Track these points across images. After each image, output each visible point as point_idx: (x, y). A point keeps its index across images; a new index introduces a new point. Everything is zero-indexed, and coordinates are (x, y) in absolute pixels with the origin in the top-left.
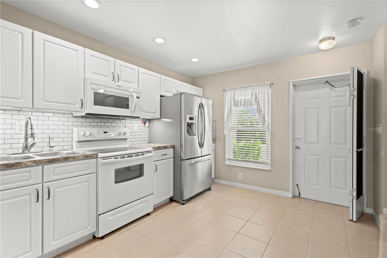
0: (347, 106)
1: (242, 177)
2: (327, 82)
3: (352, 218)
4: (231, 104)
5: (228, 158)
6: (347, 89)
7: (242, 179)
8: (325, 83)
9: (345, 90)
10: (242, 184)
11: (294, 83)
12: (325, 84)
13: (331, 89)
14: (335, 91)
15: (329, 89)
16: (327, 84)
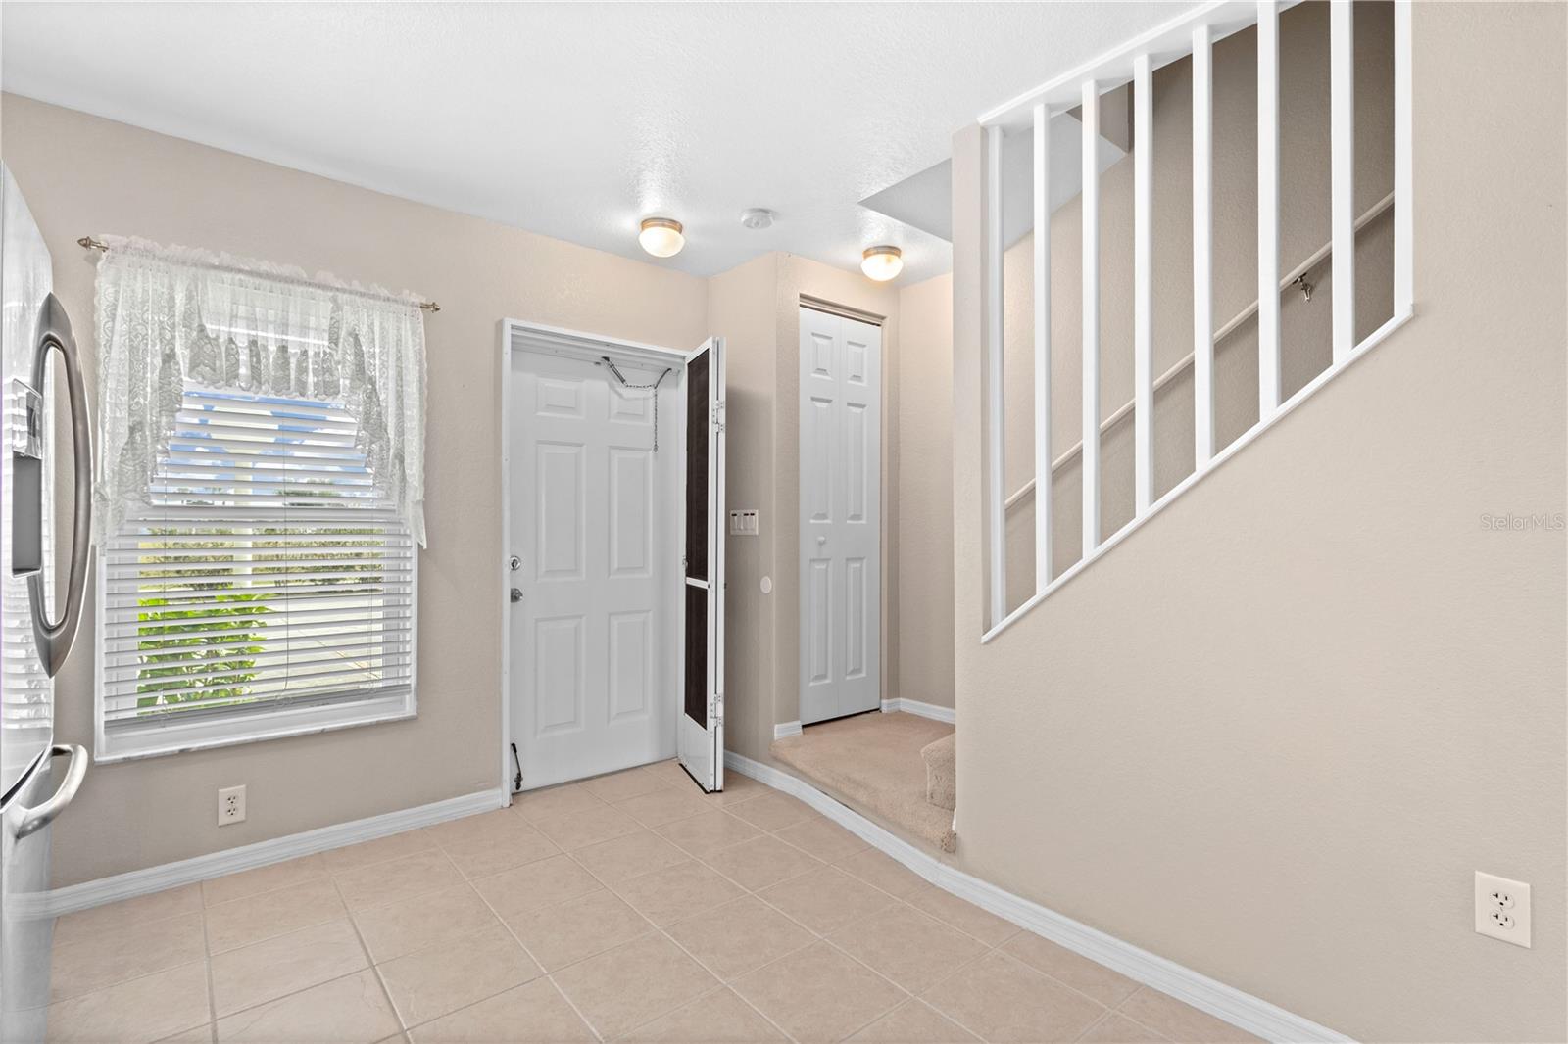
0: (648, 450)
1: (241, 804)
2: (606, 359)
3: (713, 784)
4: (169, 358)
5: (113, 717)
6: (647, 399)
7: (240, 816)
8: (597, 364)
9: (644, 399)
10: (235, 851)
11: (516, 333)
12: (598, 367)
13: (611, 386)
14: (620, 395)
15: (605, 385)
16: (604, 368)
